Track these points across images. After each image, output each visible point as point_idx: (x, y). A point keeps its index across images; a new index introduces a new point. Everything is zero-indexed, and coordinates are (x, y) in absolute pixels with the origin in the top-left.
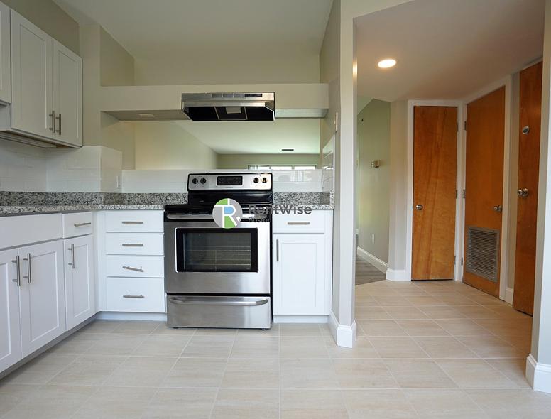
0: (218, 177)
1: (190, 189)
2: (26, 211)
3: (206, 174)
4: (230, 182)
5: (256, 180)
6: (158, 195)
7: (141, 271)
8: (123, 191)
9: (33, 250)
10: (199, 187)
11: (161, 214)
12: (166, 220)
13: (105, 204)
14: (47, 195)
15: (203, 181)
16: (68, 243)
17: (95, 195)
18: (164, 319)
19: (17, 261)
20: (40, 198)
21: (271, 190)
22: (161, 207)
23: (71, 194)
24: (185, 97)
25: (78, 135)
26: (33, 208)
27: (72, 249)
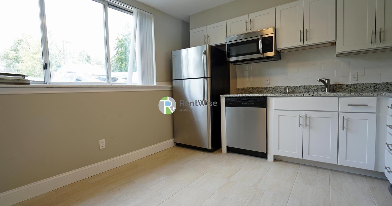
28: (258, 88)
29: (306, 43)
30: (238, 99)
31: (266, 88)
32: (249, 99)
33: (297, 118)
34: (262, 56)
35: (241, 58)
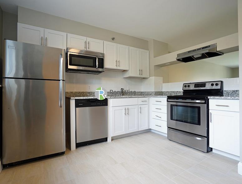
0: (195, 84)
1: (183, 89)
2: (128, 97)
3: (190, 83)
4: (200, 86)
5: (212, 85)
6: (173, 92)
7: (160, 118)
8: (163, 91)
9: (129, 107)
10: (187, 88)
11: (166, 99)
12: (167, 101)
13: (155, 95)
14: (141, 92)
15: (189, 86)
16: (139, 106)
17: (152, 92)
18: (166, 136)
19: (125, 109)
20: (140, 93)
21: (221, 89)
22: (166, 96)
23: (147, 92)
24: (178, 55)
25: (148, 74)
26: (130, 96)
27: (140, 108)
28: (83, 93)
29: (118, 68)
30: (87, 101)
31: (89, 93)
32: (96, 101)
33: (124, 111)
34: (97, 70)
35: (81, 68)
